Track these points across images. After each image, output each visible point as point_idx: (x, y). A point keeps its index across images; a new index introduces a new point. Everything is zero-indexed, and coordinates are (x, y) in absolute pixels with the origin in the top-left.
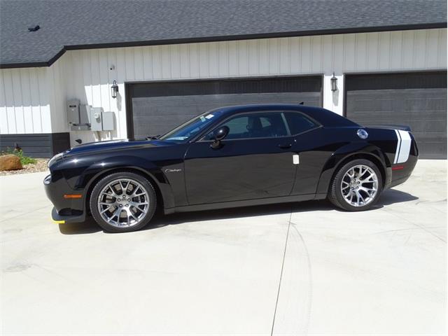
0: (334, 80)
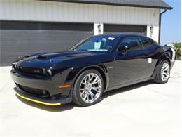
0: (99, 26)
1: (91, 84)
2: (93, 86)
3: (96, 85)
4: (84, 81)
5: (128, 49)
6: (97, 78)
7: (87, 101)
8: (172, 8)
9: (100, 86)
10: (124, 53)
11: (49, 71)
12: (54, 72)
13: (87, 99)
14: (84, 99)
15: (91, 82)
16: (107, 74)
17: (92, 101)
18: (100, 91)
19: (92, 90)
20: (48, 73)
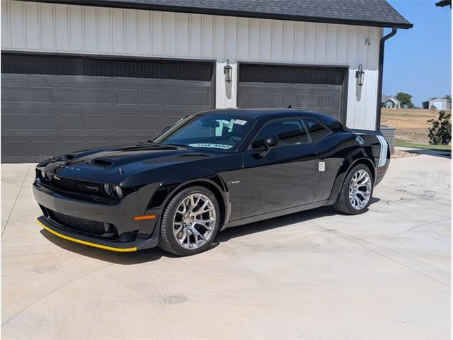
1: (195, 214)
2: (198, 217)
3: (206, 216)
4: (181, 209)
5: (270, 145)
6: (207, 201)
7: (186, 246)
9: (212, 219)
10: (264, 154)
11: (118, 189)
12: (127, 191)
13: (185, 241)
14: (181, 241)
15: (194, 210)
16: (226, 195)
17: (195, 246)
18: (212, 228)
19: (196, 226)
20: (115, 192)
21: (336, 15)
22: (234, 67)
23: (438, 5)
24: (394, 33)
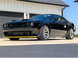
8: (69, 6)
21: (52, 3)
22: (29, 14)
23: (74, 2)
24: (65, 8)
